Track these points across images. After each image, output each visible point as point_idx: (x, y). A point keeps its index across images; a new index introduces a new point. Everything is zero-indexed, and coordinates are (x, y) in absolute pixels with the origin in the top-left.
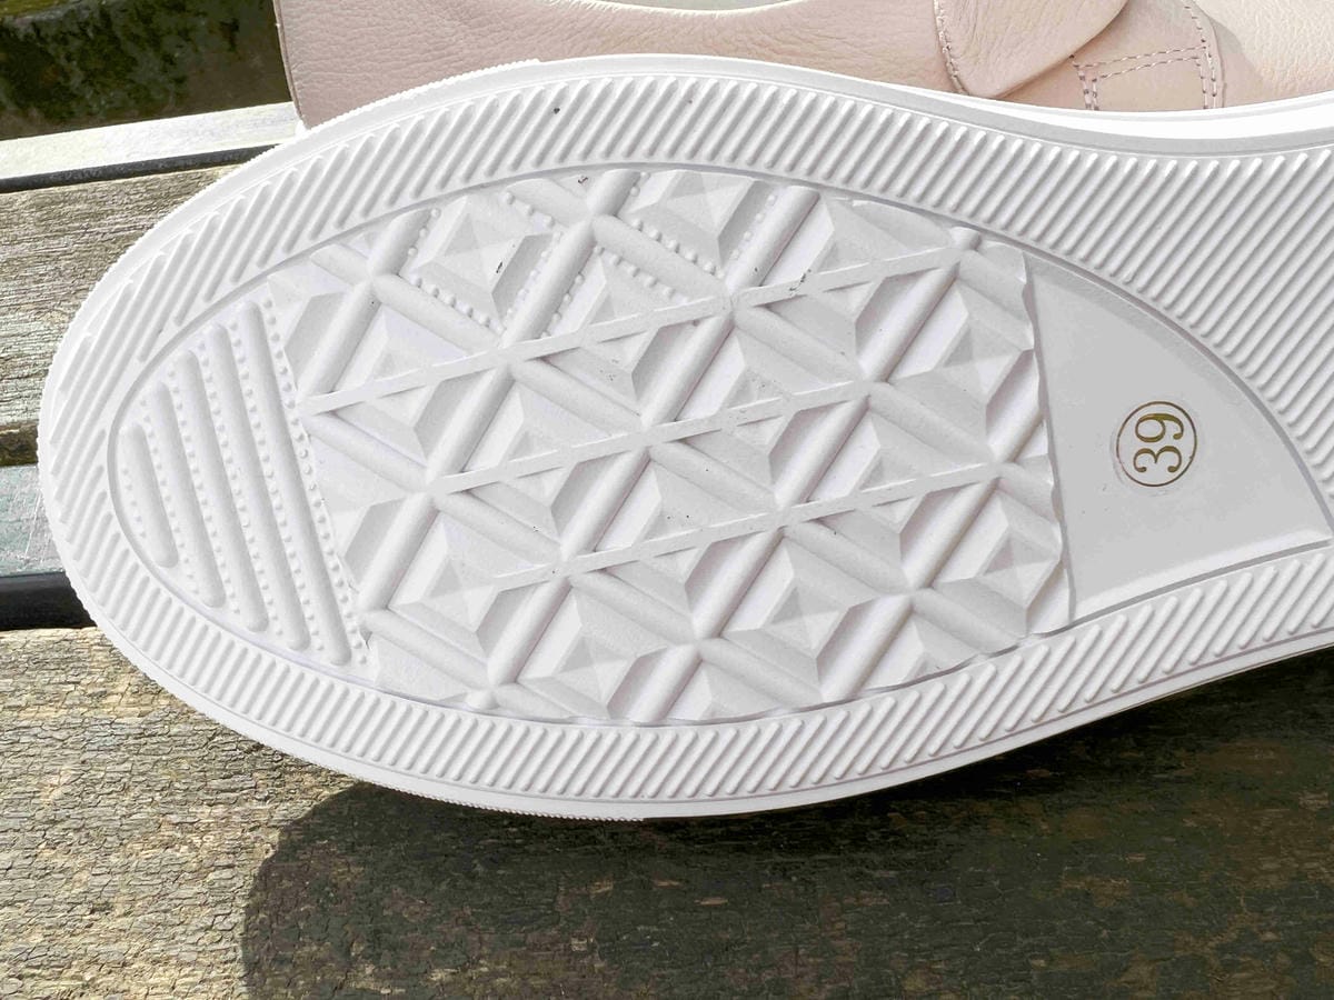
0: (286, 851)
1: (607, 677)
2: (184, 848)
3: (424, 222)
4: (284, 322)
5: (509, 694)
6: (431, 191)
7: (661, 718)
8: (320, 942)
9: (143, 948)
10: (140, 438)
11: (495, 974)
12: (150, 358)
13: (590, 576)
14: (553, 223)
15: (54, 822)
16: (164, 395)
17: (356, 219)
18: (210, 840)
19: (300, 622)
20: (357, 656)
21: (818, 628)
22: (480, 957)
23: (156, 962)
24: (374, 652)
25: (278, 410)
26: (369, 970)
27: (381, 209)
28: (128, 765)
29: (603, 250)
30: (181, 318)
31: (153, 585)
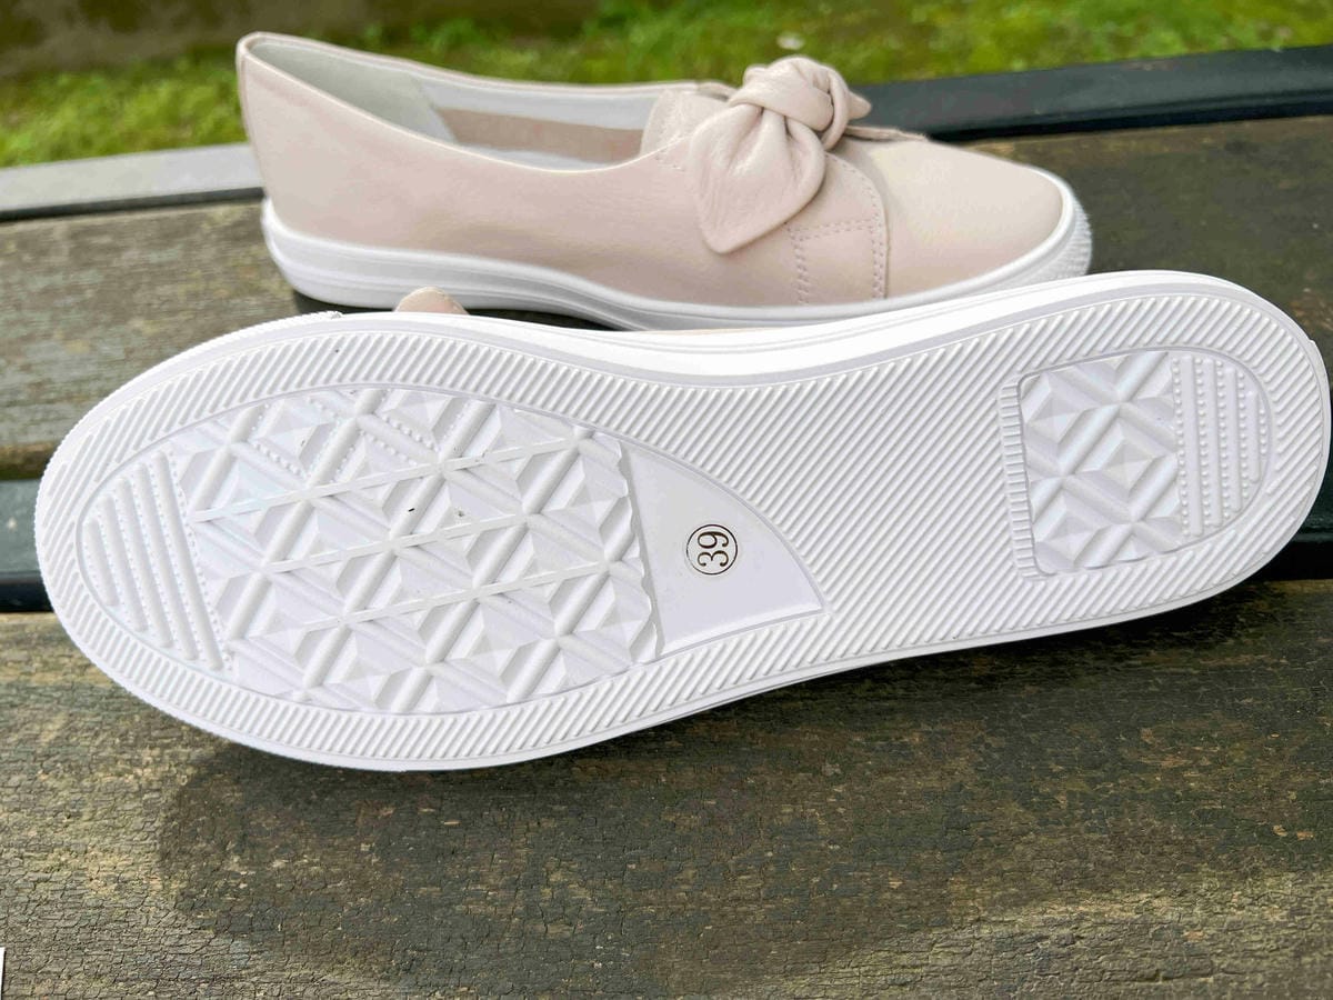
0: (196, 781)
1: (375, 684)
2: (131, 777)
3: (260, 412)
4: (179, 467)
5: (317, 693)
6: (264, 395)
7: (409, 709)
8: (208, 842)
9: (99, 842)
10: (95, 526)
11: (311, 864)
12: (102, 480)
13: (360, 625)
14: (336, 416)
15: (48, 756)
16: (110, 503)
17: (221, 408)
18: (148, 771)
19: (191, 644)
20: (227, 665)
21: (501, 658)
22: (304, 853)
23: (106, 851)
24: (236, 663)
25: (176, 517)
26: (236, 860)
27: (235, 403)
28: (99, 718)
29: (365, 434)
30: (119, 459)
31: (104, 616)
